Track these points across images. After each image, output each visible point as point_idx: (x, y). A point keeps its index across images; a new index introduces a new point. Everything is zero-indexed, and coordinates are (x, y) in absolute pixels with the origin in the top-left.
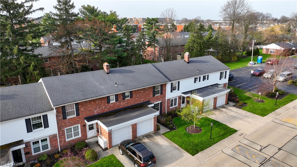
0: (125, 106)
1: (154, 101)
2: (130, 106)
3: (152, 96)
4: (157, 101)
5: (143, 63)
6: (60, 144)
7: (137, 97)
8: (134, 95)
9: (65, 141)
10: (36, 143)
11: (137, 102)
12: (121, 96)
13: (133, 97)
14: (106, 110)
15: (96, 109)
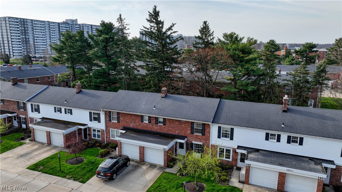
0: (158, 131)
1: (192, 139)
2: (163, 133)
3: (189, 132)
4: (197, 141)
5: (208, 97)
6: (106, 139)
7: (171, 127)
8: (168, 123)
9: (109, 138)
10: (94, 130)
11: (171, 132)
12: (154, 119)
13: (166, 125)
14: (140, 127)
15: (131, 123)
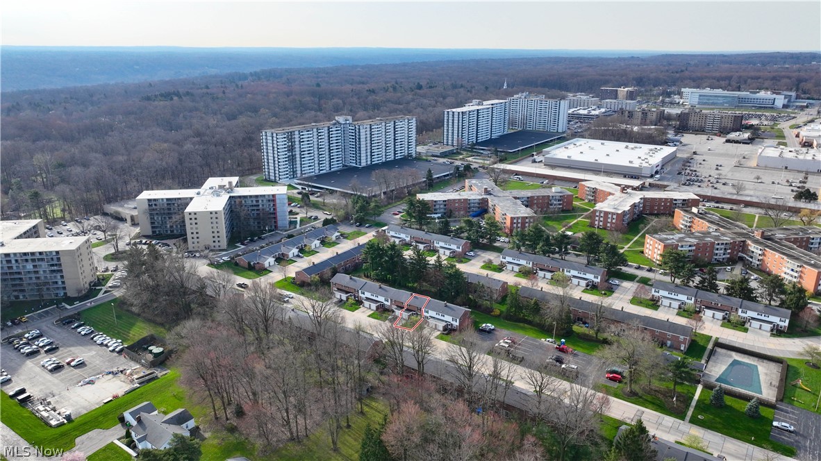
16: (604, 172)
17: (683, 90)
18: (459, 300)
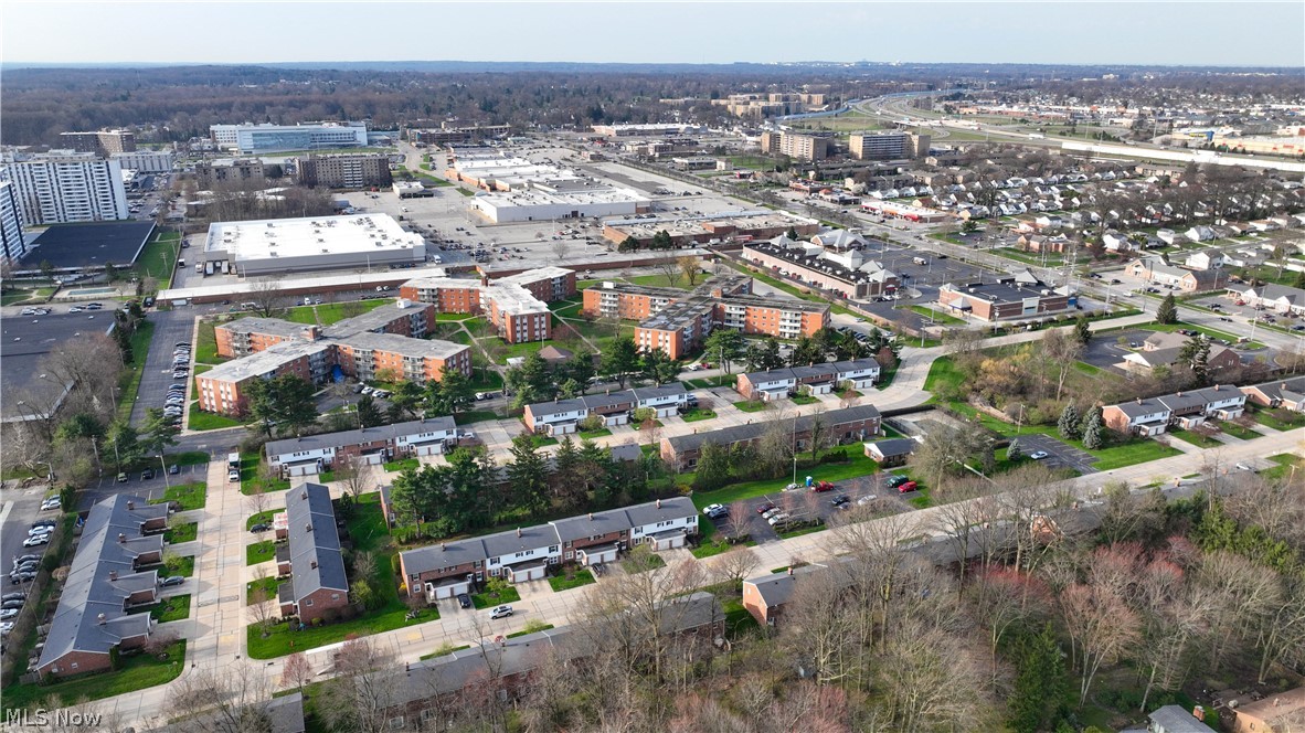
16: (371, 265)
17: (212, 128)
18: (625, 496)
